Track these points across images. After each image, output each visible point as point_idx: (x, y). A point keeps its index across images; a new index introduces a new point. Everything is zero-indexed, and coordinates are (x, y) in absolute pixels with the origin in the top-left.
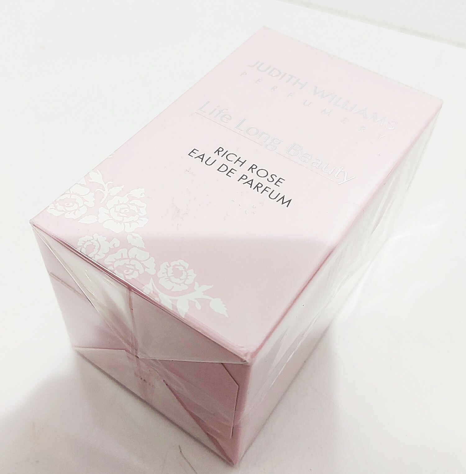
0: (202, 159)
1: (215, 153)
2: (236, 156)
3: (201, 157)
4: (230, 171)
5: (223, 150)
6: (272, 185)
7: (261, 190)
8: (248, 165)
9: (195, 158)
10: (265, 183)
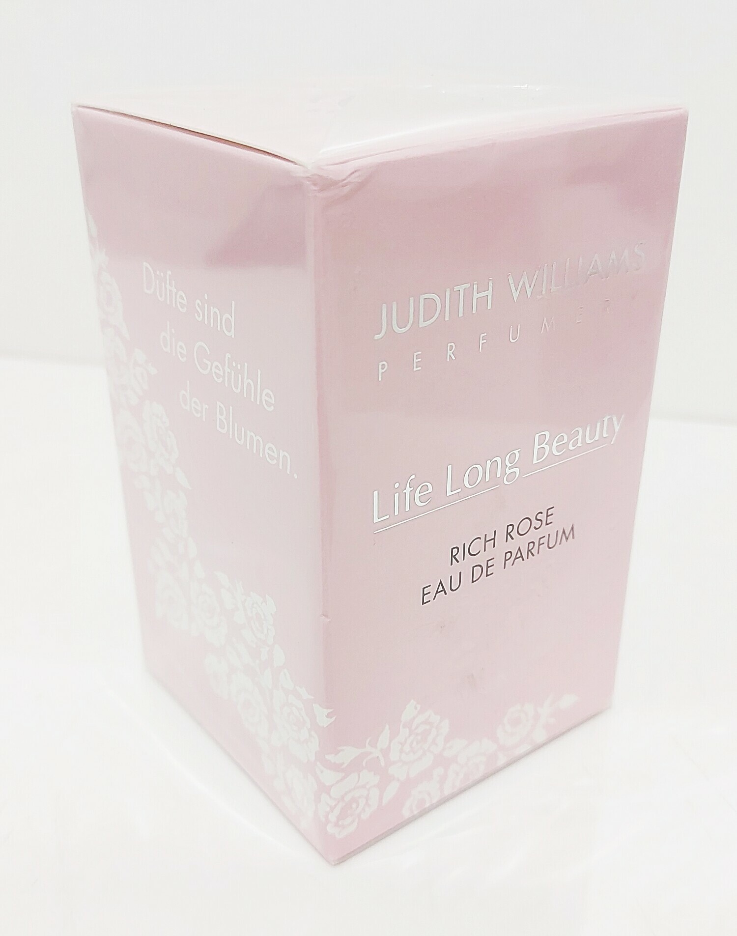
0: (444, 590)
1: (452, 564)
2: (480, 538)
3: (441, 588)
4: (488, 567)
5: (457, 548)
6: (545, 530)
7: (534, 551)
8: (501, 536)
9: (434, 599)
10: (533, 535)
